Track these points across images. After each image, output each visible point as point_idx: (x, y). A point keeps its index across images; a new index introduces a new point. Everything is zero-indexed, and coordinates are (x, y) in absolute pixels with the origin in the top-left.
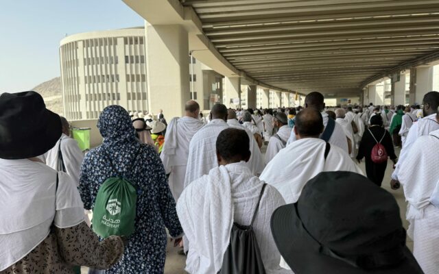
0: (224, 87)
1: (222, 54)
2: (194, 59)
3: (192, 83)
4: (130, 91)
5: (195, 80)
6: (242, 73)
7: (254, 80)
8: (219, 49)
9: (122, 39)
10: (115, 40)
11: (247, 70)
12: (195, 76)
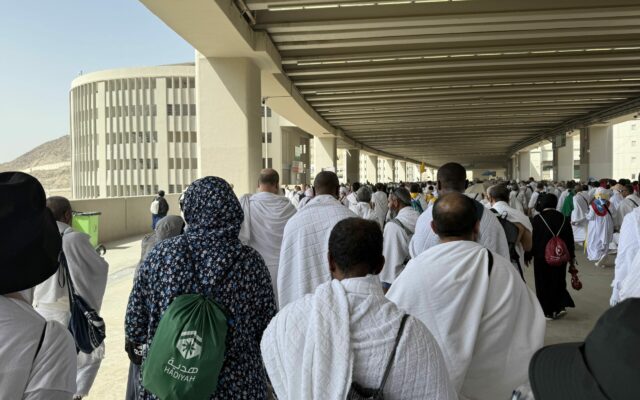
0: (313, 152)
1: (310, 103)
2: (269, 110)
3: (265, 145)
4: (173, 156)
5: (270, 140)
6: (339, 131)
7: (357, 142)
8: (305, 96)
9: (164, 81)
10: (154, 81)
11: (347, 128)
12: (270, 135)
